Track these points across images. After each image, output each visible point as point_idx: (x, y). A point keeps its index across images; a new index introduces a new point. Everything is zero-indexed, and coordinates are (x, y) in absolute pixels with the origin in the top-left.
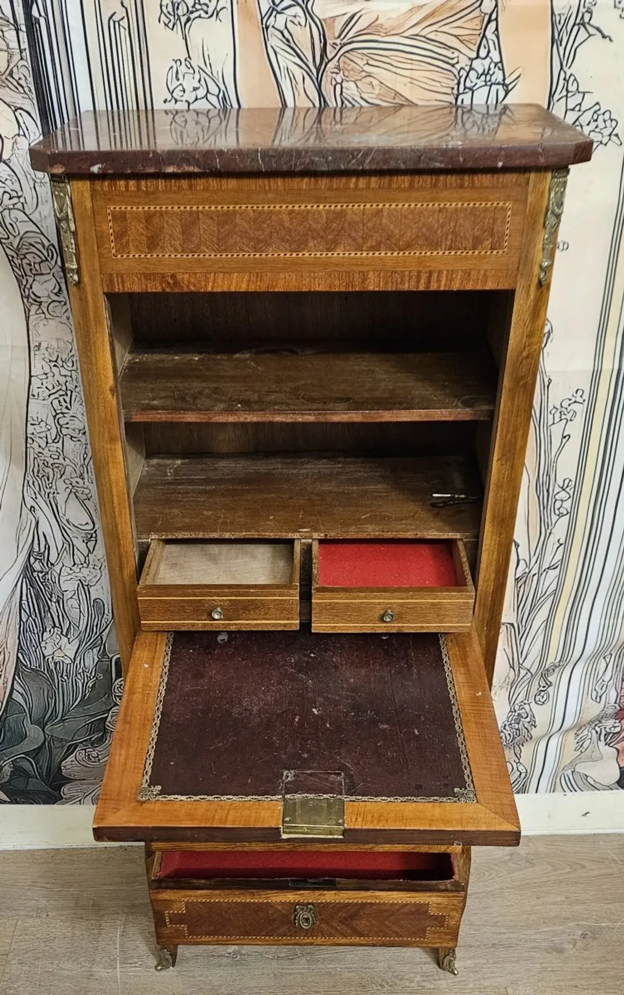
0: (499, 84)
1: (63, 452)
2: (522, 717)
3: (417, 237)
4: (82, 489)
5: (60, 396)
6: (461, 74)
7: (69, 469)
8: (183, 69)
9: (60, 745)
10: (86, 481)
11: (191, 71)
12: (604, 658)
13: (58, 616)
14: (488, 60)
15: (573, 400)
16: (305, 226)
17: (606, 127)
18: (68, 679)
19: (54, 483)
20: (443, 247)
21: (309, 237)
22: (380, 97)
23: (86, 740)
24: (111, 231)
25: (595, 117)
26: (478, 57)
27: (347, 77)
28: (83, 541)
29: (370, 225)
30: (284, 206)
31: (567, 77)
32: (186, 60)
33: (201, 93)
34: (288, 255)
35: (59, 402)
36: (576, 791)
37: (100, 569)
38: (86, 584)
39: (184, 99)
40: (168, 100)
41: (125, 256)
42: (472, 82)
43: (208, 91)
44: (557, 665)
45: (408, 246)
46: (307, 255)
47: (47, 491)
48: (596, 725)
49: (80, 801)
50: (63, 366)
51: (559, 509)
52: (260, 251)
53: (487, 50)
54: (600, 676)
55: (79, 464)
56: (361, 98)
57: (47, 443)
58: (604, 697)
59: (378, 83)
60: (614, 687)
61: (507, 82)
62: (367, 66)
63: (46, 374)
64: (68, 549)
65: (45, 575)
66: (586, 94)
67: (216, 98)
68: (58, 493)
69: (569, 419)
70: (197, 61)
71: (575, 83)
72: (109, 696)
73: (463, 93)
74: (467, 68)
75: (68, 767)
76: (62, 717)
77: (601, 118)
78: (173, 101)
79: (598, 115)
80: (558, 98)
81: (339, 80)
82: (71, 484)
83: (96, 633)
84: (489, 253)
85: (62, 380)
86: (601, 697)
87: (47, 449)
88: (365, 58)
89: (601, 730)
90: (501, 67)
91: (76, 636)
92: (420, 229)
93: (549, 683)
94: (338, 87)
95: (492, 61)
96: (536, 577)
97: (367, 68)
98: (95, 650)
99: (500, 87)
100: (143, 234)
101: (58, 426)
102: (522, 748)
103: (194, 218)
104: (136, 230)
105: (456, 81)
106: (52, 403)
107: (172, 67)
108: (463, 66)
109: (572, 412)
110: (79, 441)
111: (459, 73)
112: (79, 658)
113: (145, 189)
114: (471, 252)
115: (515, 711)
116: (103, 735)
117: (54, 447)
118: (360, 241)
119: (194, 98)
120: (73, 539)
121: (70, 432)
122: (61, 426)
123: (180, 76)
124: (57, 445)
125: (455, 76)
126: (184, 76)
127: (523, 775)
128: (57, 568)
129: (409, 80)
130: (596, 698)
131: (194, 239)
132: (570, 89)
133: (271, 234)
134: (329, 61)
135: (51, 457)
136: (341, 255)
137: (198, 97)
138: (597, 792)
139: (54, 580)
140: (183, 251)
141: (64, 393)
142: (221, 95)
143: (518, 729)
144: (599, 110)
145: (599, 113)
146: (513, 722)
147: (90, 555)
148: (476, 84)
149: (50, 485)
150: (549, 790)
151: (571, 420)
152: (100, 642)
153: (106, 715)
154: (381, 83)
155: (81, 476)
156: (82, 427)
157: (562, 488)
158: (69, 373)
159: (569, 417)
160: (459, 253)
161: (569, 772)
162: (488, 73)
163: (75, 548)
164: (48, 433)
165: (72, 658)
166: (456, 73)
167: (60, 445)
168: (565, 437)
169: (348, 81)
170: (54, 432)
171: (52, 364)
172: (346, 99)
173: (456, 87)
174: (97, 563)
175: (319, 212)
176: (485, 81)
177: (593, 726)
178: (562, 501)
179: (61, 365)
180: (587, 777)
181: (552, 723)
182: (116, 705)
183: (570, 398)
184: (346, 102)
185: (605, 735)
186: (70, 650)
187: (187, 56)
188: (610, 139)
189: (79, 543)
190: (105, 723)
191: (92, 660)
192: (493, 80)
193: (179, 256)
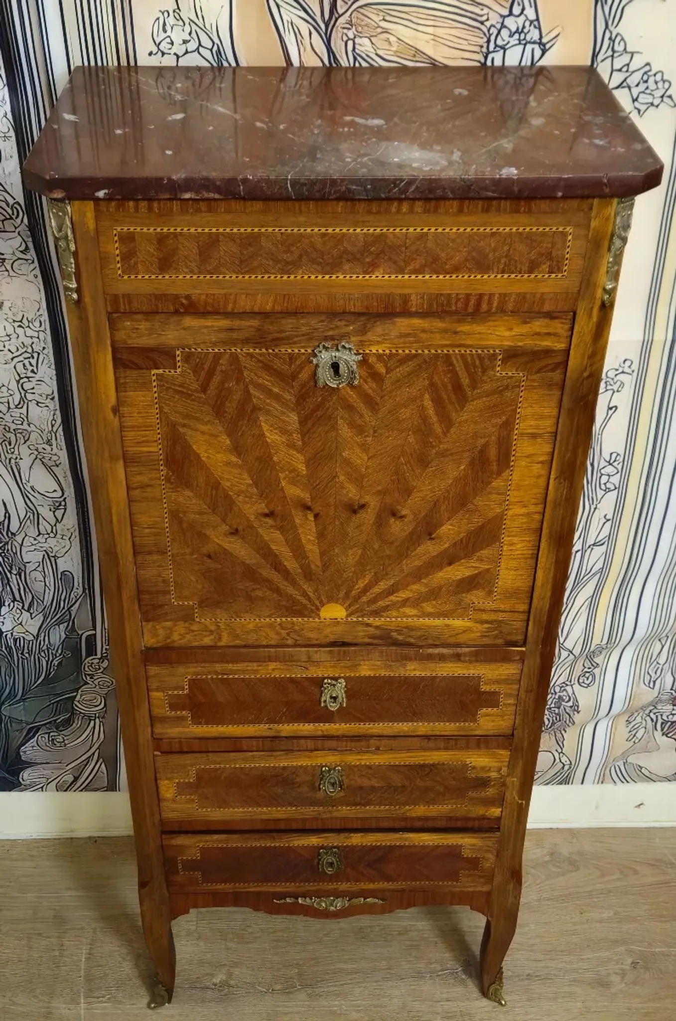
0: (534, 43)
1: (27, 418)
2: (563, 700)
3: (466, 260)
4: (50, 456)
5: (25, 358)
6: (491, 32)
7: (33, 436)
8: (171, 21)
9: (19, 727)
10: (54, 446)
11: (181, 23)
12: (660, 640)
13: (19, 590)
14: (522, 18)
15: (620, 370)
16: (339, 249)
17: (658, 88)
18: (30, 657)
19: (16, 447)
20: (496, 270)
21: (344, 260)
22: (399, 54)
23: (50, 722)
24: (117, 252)
25: (645, 78)
26: (511, 14)
27: (360, 32)
28: (50, 510)
29: (413, 248)
30: (316, 230)
31: (613, 37)
32: (174, 11)
33: (192, 46)
34: (320, 277)
35: (24, 365)
36: (628, 782)
37: (69, 539)
38: (53, 555)
39: (172, 52)
40: (154, 53)
41: (133, 277)
42: (504, 40)
43: (200, 45)
44: (604, 647)
45: (456, 269)
46: (341, 277)
47: (9, 456)
48: (651, 711)
49: (42, 788)
50: (29, 327)
51: (605, 484)
52: (289, 273)
53: (521, 7)
54: (654, 658)
55: (47, 430)
56: (377, 55)
57: (9, 408)
58: (658, 683)
59: (396, 39)
60: (670, 670)
61: (544, 40)
62: (383, 22)
63: (8, 336)
64: (32, 517)
65: (4, 545)
66: (635, 55)
67: (209, 52)
68: (21, 459)
69: (616, 390)
70: (187, 13)
71: (622, 43)
72: (77, 675)
73: (493, 52)
74: (499, 26)
75: (28, 753)
76: (22, 696)
77: (651, 80)
78: (160, 54)
79: (649, 76)
80: (603, 58)
81: (351, 35)
82: (37, 450)
83: (64, 608)
84: (547, 276)
85: (28, 341)
86: (654, 682)
87: (8, 414)
88: (381, 14)
89: (657, 717)
90: (537, 26)
91: (40, 610)
92: (469, 253)
93: (595, 665)
94: (350, 43)
95: (527, 19)
96: (579, 555)
97: (383, 24)
98: (61, 626)
99: (536, 47)
100: (153, 255)
101: (23, 392)
102: (565, 735)
103: (214, 241)
104: (146, 250)
105: (485, 39)
106: (15, 367)
107: (158, 19)
108: (494, 23)
109: (619, 383)
110: (47, 406)
111: (489, 31)
112: (43, 635)
113: (157, 211)
114: (526, 275)
115: (556, 693)
116: (70, 716)
117: (16, 413)
118: (402, 264)
119: (184, 51)
120: (37, 507)
121: (36, 397)
122: (26, 391)
123: (168, 28)
124: (21, 411)
125: (485, 34)
126: (172, 28)
127: (566, 767)
128: (19, 538)
129: (432, 37)
130: (649, 683)
131: (212, 260)
132: (616, 48)
133: (300, 257)
134: (340, 16)
135: (13, 422)
136: (380, 277)
137: (189, 50)
138: (652, 782)
139: (14, 551)
140: (200, 273)
141: (30, 355)
142: (215, 48)
143: (558, 714)
144: (650, 70)
145: (649, 73)
146: (553, 705)
147: (58, 524)
148: (508, 42)
149: (12, 450)
150: (596, 781)
151: (618, 391)
152: (68, 617)
153: (75, 694)
154: (399, 39)
155: (49, 442)
156: (50, 392)
157: (609, 462)
158: (36, 334)
159: (615, 387)
160: (513, 276)
161: (621, 763)
162: (522, 31)
163: (40, 517)
164: (10, 398)
165: (35, 635)
166: (485, 30)
167: (24, 410)
168: (611, 409)
169: (361, 37)
170: (17, 397)
171: (16, 324)
172: (360, 56)
173: (485, 45)
174: (66, 532)
175: (357, 235)
176: (519, 40)
177: (647, 712)
178: (609, 475)
179: (27, 325)
180: (641, 768)
181: (598, 708)
182: (86, 683)
183: (617, 368)
184: (359, 58)
185: (662, 723)
186: (32, 625)
187: (176, 7)
188: (662, 101)
189: (45, 512)
190: (73, 703)
191: (58, 636)
192: (528, 38)
193: (195, 277)
